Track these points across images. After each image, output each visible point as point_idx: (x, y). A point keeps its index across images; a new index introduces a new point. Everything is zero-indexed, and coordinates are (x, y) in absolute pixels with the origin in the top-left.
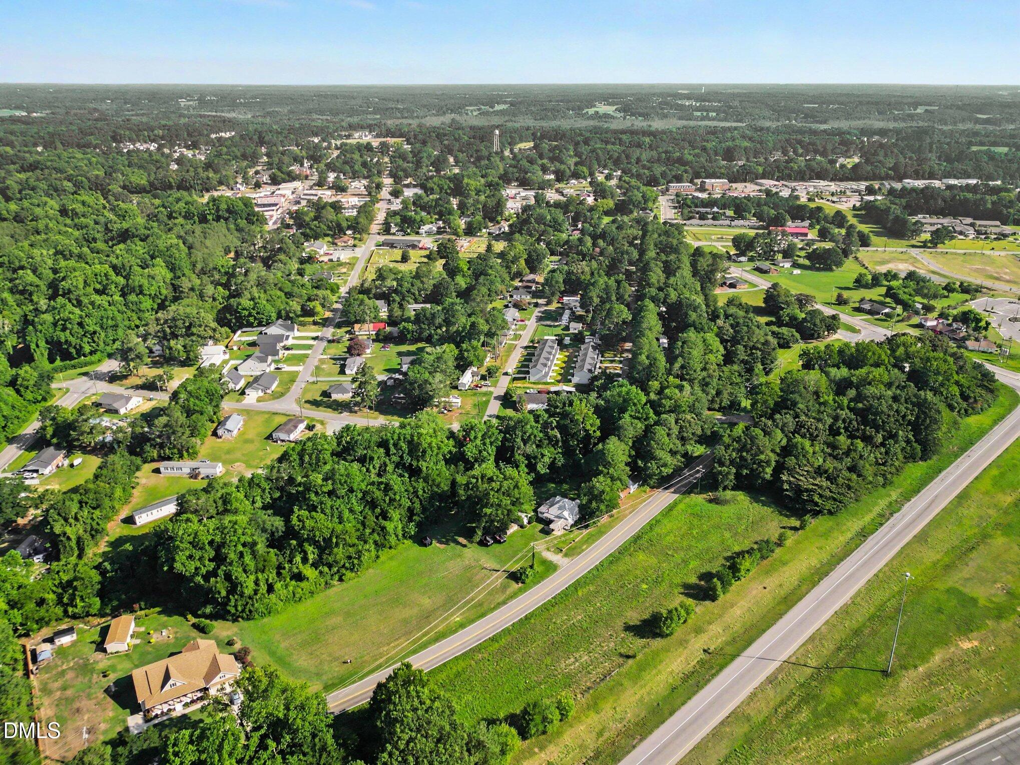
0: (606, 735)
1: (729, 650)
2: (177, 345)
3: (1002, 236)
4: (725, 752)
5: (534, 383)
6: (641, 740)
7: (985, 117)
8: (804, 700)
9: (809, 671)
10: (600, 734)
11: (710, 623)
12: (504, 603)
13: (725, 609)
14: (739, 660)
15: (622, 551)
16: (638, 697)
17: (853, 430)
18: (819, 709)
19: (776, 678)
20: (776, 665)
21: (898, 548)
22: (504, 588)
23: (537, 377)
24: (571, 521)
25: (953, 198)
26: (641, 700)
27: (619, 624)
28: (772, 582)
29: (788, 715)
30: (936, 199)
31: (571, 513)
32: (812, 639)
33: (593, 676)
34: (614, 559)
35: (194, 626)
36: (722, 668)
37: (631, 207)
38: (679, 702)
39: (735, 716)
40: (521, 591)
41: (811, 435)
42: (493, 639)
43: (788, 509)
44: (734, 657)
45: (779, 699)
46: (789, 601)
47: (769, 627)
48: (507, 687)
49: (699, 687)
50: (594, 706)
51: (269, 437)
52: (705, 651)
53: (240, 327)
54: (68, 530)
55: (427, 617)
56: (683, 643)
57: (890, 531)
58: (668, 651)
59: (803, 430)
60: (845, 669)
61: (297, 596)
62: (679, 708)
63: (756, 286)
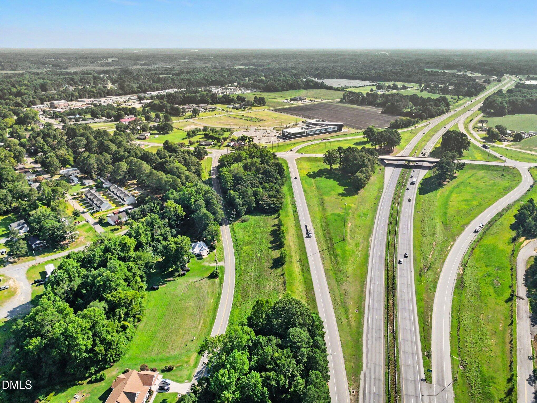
1: (303, 257)
3: (214, 109)
4: (334, 280)
5: (106, 212)
7: (144, 62)
8: (335, 257)
9: (327, 251)
14: (309, 258)
18: (341, 256)
19: (323, 257)
20: (319, 254)
22: (213, 283)
23: (106, 208)
24: (208, 249)
25: (184, 97)
27: (267, 268)
29: (336, 263)
30: (178, 98)
35: (89, 383)
37: (29, 120)
40: (222, 278)
43: (268, 213)
45: (330, 261)
52: (298, 261)
61: (130, 337)
63: (148, 145)
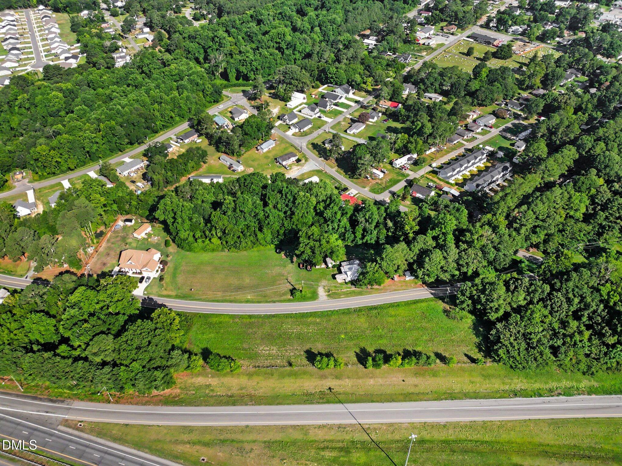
0: (244, 391)
1: (341, 397)
2: (281, 88)
4: (278, 439)
6: (253, 405)
8: (341, 449)
9: (366, 438)
10: (241, 389)
11: (349, 378)
12: (274, 302)
13: (366, 376)
14: (339, 406)
15: (358, 311)
16: (273, 386)
17: (595, 323)
18: (341, 459)
19: (345, 428)
20: (353, 421)
21: (527, 417)
22: (284, 294)
23: (444, 176)
24: (349, 279)
26: (274, 389)
27: (307, 347)
28: (412, 380)
29: (323, 449)
31: (353, 274)
32: (391, 425)
33: (267, 363)
34: (347, 312)
35: (166, 241)
36: (328, 402)
38: (288, 402)
39: (301, 428)
40: (289, 301)
41: (552, 308)
42: (250, 317)
44: (340, 402)
45: (331, 438)
46: (408, 397)
47: (378, 402)
48: (230, 342)
49: (305, 402)
50: (250, 375)
51: (276, 159)
52: (330, 388)
53: (327, 83)
54: (154, 177)
55: (239, 288)
56: (323, 377)
57: (540, 404)
58: (311, 375)
59: (549, 302)
60: (383, 453)
62: (284, 404)
